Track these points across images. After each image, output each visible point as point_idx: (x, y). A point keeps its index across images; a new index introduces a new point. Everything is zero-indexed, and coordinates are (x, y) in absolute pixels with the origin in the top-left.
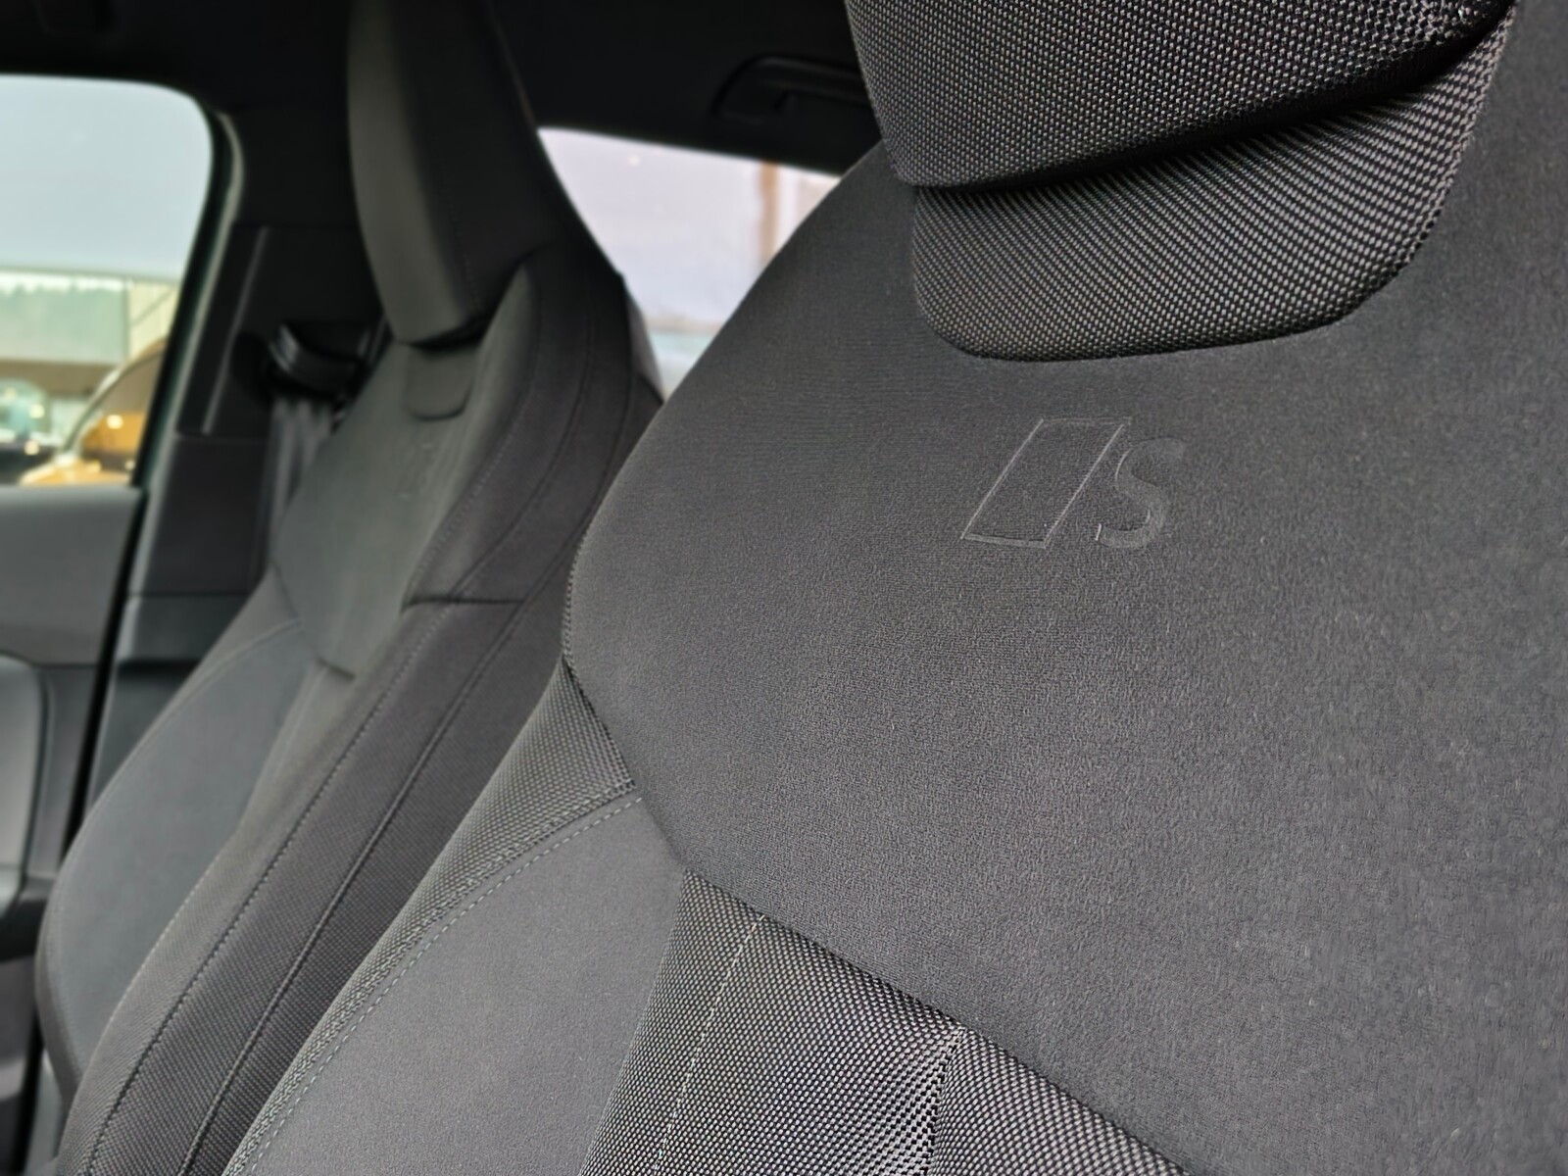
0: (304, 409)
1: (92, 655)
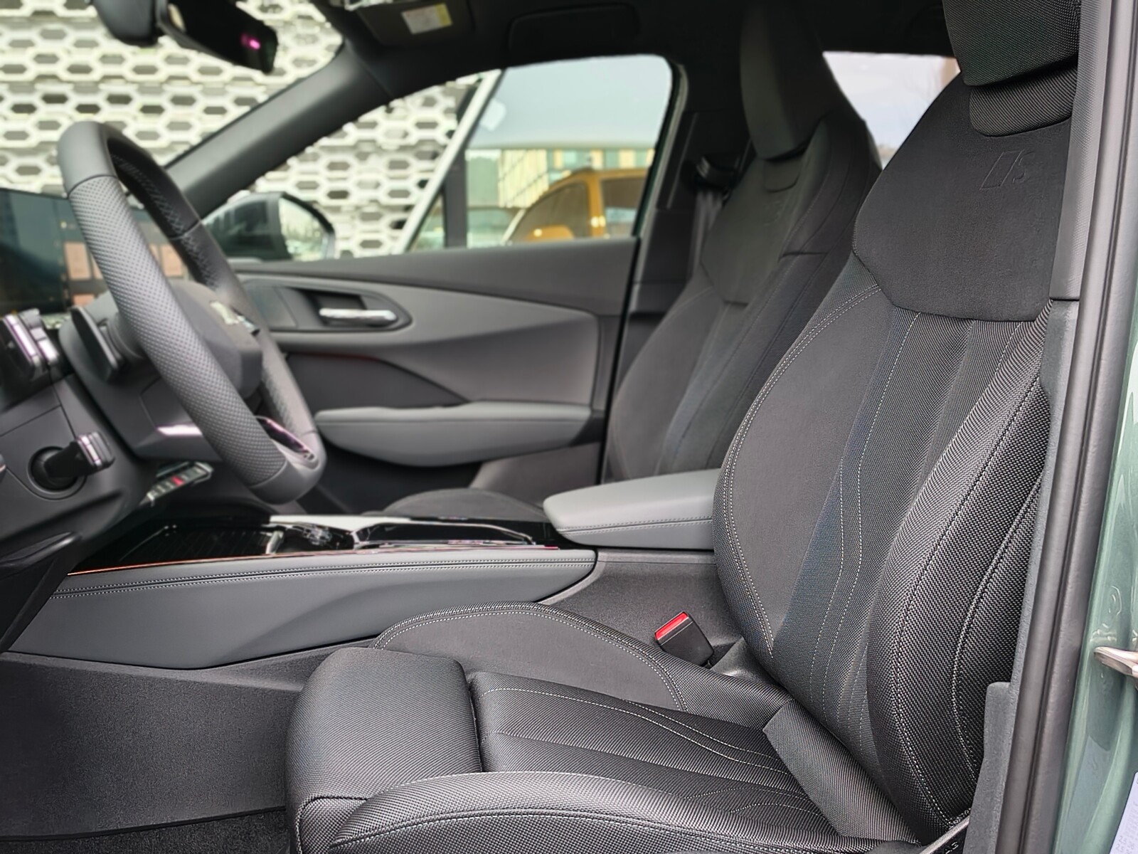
0: (710, 197)
1: (618, 311)
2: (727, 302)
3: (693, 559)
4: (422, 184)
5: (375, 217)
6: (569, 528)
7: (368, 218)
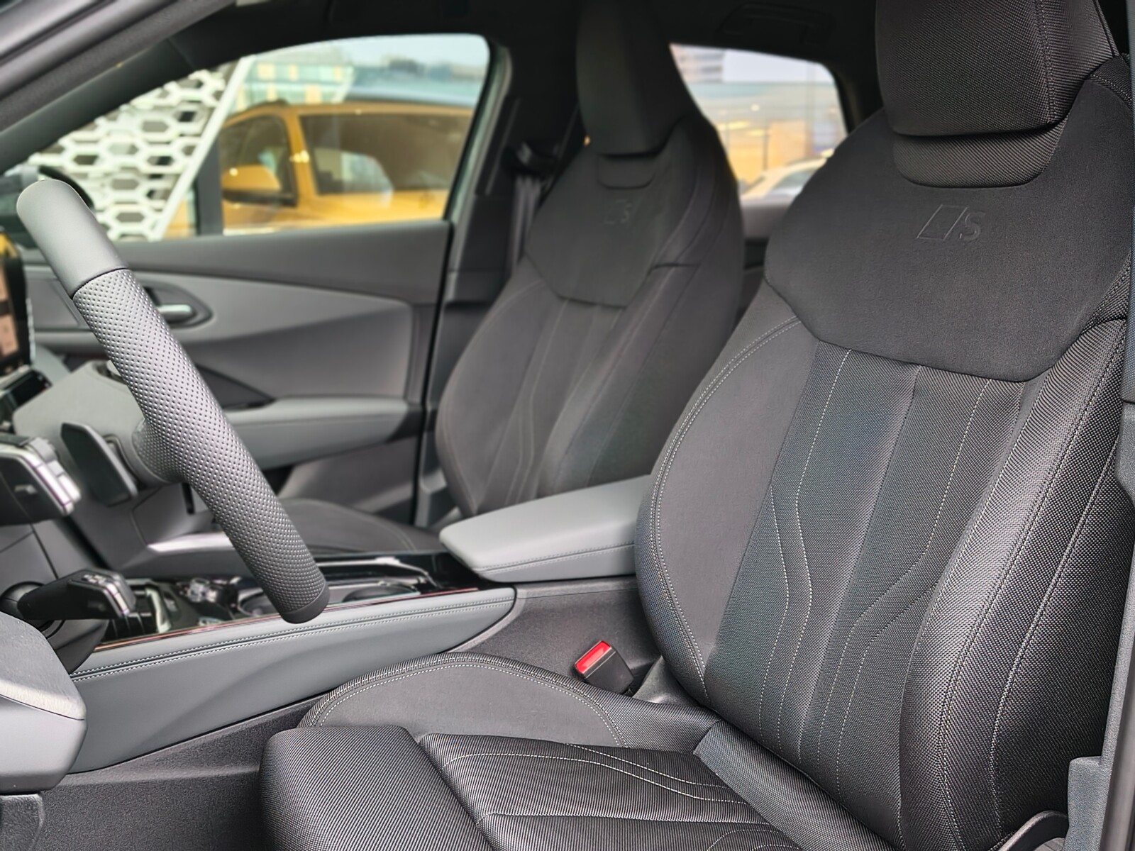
0: (529, 182)
1: (433, 299)
2: (562, 298)
3: (607, 587)
4: (189, 151)
5: (131, 185)
6: (487, 567)
7: (120, 185)
